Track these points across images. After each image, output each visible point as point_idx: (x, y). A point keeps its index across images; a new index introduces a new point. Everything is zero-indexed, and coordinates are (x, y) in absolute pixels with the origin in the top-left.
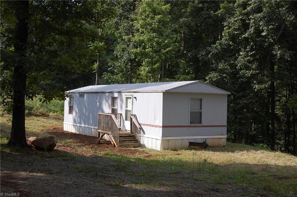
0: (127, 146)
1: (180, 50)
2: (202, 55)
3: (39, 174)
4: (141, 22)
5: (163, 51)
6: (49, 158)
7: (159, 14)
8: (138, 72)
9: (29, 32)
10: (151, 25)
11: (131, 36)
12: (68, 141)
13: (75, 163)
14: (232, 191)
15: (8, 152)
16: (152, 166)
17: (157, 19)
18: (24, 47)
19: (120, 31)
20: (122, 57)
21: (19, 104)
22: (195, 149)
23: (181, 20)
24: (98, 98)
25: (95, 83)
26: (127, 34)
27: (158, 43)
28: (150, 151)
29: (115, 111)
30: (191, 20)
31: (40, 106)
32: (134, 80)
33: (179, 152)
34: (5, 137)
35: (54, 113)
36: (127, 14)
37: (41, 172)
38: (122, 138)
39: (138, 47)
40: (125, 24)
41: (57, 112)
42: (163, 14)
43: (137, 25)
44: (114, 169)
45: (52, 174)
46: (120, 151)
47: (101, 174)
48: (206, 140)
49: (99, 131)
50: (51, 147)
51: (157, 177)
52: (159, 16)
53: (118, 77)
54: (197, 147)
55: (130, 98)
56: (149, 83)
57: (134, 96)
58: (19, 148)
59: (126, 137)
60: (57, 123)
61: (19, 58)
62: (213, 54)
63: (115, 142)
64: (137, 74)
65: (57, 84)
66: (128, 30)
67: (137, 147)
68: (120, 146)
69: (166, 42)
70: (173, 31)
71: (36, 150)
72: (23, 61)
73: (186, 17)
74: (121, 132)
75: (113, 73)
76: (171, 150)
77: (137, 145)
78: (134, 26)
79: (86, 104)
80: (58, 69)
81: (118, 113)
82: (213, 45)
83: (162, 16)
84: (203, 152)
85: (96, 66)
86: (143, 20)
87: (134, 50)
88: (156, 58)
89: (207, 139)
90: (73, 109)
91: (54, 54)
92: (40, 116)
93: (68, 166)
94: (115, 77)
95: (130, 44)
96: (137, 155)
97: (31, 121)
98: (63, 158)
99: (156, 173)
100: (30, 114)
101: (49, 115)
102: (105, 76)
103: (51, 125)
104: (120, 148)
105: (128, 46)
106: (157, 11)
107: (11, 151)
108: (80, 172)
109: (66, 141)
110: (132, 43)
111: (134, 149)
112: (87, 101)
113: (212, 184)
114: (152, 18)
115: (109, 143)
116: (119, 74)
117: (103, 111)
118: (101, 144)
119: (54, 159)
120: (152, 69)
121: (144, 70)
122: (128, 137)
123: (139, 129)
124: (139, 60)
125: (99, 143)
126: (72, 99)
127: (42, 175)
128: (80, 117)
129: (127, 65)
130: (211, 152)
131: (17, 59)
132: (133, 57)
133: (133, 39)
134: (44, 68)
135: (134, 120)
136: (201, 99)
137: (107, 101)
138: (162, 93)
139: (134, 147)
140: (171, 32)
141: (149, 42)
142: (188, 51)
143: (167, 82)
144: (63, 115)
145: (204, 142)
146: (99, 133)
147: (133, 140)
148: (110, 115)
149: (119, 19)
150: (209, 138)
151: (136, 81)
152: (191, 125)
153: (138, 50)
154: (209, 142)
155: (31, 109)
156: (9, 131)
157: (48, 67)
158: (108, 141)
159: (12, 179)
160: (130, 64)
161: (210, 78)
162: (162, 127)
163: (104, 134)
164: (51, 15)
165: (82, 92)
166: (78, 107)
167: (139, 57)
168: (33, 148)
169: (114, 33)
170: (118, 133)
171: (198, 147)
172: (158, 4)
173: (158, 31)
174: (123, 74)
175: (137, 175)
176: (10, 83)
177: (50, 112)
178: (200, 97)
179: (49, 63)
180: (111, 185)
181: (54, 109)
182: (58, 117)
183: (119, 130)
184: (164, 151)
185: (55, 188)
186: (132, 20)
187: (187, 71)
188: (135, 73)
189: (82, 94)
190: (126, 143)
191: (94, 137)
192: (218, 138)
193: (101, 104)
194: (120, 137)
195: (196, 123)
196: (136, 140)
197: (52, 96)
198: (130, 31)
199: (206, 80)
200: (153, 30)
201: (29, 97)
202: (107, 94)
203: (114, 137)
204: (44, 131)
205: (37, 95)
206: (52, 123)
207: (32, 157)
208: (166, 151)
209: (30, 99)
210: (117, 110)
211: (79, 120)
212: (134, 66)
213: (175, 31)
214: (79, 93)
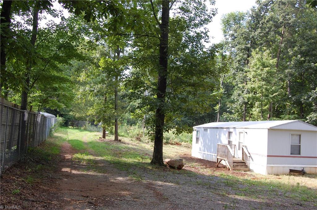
0: (239, 170)
1: (287, 94)
2: (304, 99)
3: (170, 184)
4: (253, 73)
5: (271, 96)
6: (178, 174)
7: (267, 67)
8: (251, 112)
9: (167, 85)
10: (260, 75)
11: (245, 84)
12: (194, 164)
13: (196, 179)
14: (313, 207)
15: (151, 168)
16: (254, 185)
17: (265, 71)
18: (163, 96)
19: (237, 80)
20: (238, 100)
21: (159, 135)
22: (294, 175)
23: (286, 71)
24: (218, 132)
25: (217, 120)
26: (242, 83)
27: (266, 89)
28: (257, 175)
29: (230, 142)
30: (295, 71)
31: (175, 137)
32: (248, 118)
33: (280, 177)
34: (149, 158)
35: (185, 143)
36: (243, 67)
37: (172, 182)
38: (236, 163)
39: (250, 93)
40: (240, 75)
41: (188, 142)
42: (270, 67)
43: (250, 76)
44: (224, 184)
45: (179, 184)
46: (233, 173)
47: (214, 187)
48: (304, 169)
49: (218, 157)
50: (180, 167)
51: (256, 193)
52: (267, 69)
53: (235, 116)
54: (296, 173)
55: (242, 133)
56: (260, 121)
57: (245, 132)
58: (158, 166)
59: (239, 163)
60: (187, 150)
61: (160, 103)
62: (313, 98)
63: (229, 166)
64: (250, 113)
65: (188, 121)
66: (243, 80)
67: (247, 171)
68: (233, 170)
69: (273, 88)
70: (279, 80)
71: (169, 168)
72: (162, 106)
73: (291, 69)
74: (234, 159)
75: (231, 113)
76: (274, 175)
77: (247, 170)
78: (248, 76)
79: (209, 137)
80: (186, 111)
81: (233, 144)
82: (313, 91)
83: (269, 68)
84: (301, 178)
85: (217, 107)
86: (254, 71)
87: (247, 95)
88: (265, 101)
89: (305, 167)
90: (199, 140)
91: (184, 100)
92: (175, 144)
93: (191, 180)
94: (232, 116)
95: (244, 90)
96: (246, 177)
97: (168, 148)
98: (188, 175)
99: (256, 190)
100: (167, 143)
101: (181, 144)
102: (224, 115)
103: (182, 152)
104: (233, 171)
105: (243, 92)
106: (266, 65)
107: (153, 168)
108: (199, 184)
109: (193, 164)
110: (246, 90)
111: (244, 172)
112: (209, 134)
113: (298, 201)
114: (262, 70)
115: (225, 167)
116: (236, 113)
117: (221, 143)
118: (219, 167)
119: (182, 175)
120: (261, 110)
121: (255, 111)
122: (240, 163)
123: (249, 157)
124: (251, 104)
125: (218, 167)
126: (198, 132)
127: (172, 184)
128: (204, 146)
129: (241, 106)
130: (308, 178)
131: (158, 104)
132: (246, 100)
133: (247, 87)
134: (177, 110)
135: (245, 150)
136: (300, 135)
137: (225, 134)
138: (267, 129)
139: (245, 171)
140: (277, 80)
141: (259, 88)
142: (293, 96)
143: (274, 120)
144: (192, 144)
145: (302, 170)
146: (218, 159)
147: (244, 166)
148: (226, 145)
149: (236, 71)
150: (306, 167)
151: (249, 119)
152: (291, 156)
153: (250, 95)
154: (307, 170)
155: (168, 139)
156: (152, 154)
157: (179, 109)
158: (225, 166)
159: (152, 185)
160: (244, 106)
161: (310, 118)
162: (267, 156)
163: (222, 160)
164: (182, 72)
165: (206, 128)
166: (202, 139)
167: (251, 101)
168: (168, 167)
169: (232, 81)
170: (232, 160)
171: (298, 174)
172: (267, 59)
173: (267, 81)
174: (239, 114)
175: (241, 190)
176: (153, 121)
177: (182, 142)
178: (299, 133)
179: (179, 106)
180: (219, 194)
181: (185, 140)
182: (188, 146)
183: (233, 158)
184: (268, 176)
185: (180, 193)
186: (246, 72)
187: (292, 111)
188: (249, 113)
189: (206, 129)
190: (239, 168)
191: (214, 162)
192: (315, 167)
193: (220, 137)
194: (233, 162)
195: (296, 154)
196: (246, 166)
197: (182, 130)
198: (244, 80)
199: (307, 119)
200: (263, 79)
201: (166, 131)
202: (225, 129)
203: (229, 162)
204: (177, 156)
205: (171, 129)
206: (184, 150)
207: (167, 172)
208: (270, 175)
209: (167, 132)
210: (232, 142)
211: (203, 149)
212: (248, 107)
213: (281, 79)
214: (203, 128)
